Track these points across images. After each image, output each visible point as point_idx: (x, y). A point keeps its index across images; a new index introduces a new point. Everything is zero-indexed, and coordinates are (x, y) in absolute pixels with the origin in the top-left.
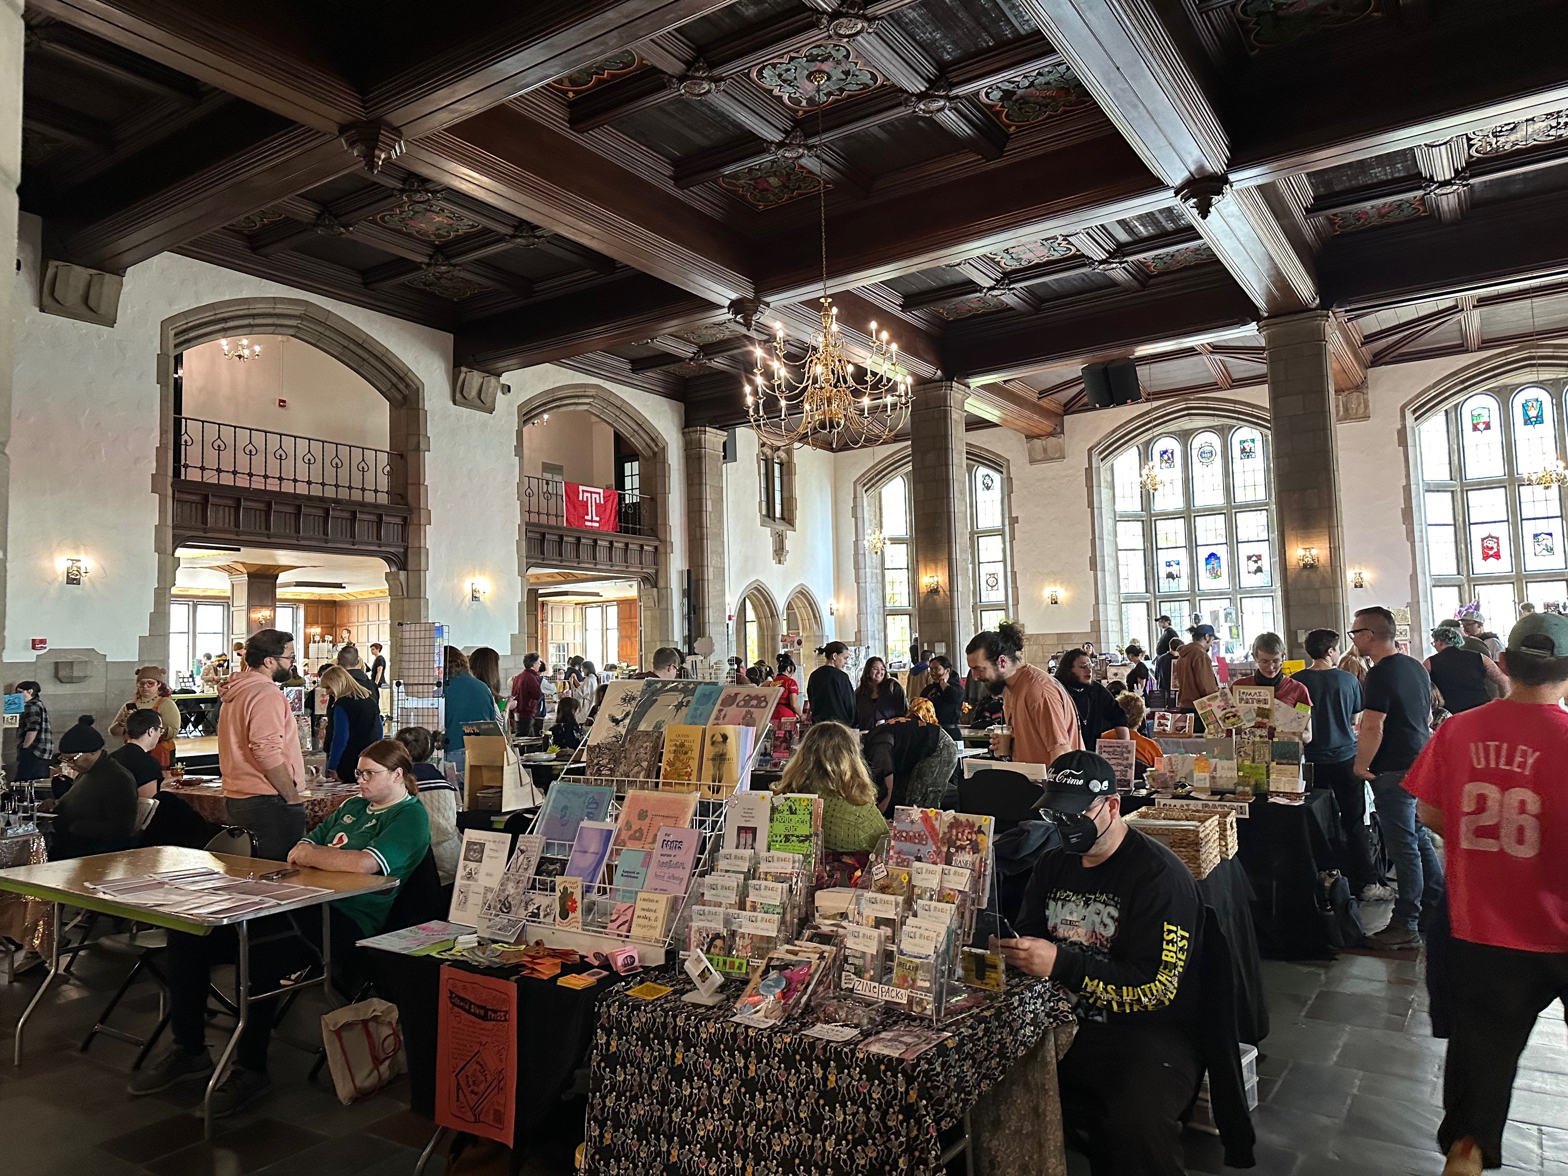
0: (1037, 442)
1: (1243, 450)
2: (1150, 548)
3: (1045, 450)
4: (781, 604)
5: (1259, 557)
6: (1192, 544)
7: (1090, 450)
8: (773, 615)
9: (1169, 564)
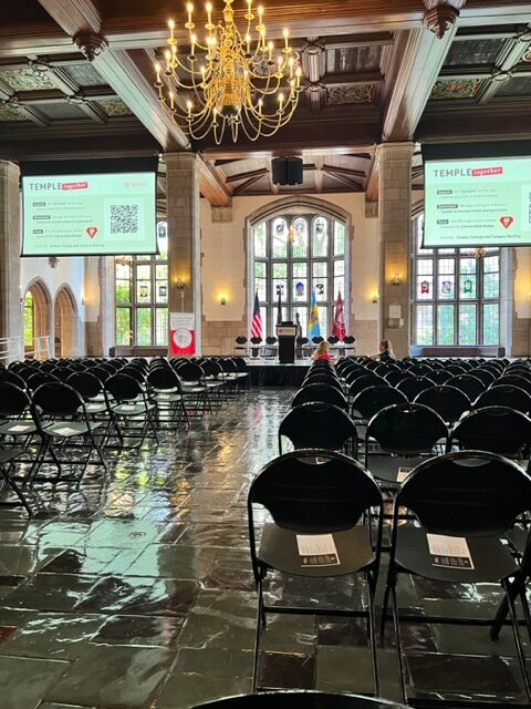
0: (217, 209)
1: (318, 229)
2: (269, 278)
3: (221, 215)
4: (53, 295)
5: (322, 286)
6: (290, 277)
7: (246, 218)
8: (48, 301)
9: (278, 287)
